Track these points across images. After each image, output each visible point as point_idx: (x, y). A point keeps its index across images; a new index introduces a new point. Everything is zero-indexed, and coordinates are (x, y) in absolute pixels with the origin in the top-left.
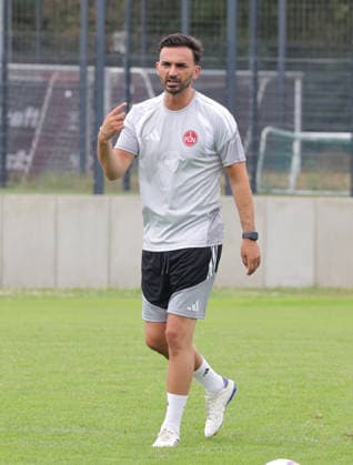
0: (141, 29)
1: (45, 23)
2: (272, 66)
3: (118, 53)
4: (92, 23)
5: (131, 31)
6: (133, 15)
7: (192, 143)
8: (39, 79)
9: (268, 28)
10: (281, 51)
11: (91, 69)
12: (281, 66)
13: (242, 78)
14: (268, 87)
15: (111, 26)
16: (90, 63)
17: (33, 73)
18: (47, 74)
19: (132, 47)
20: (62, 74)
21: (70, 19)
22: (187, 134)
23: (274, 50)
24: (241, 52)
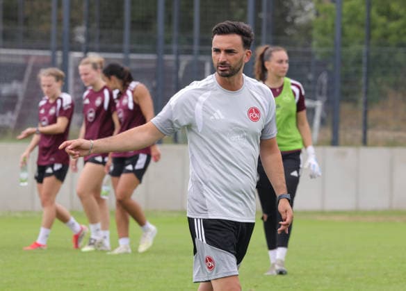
0: (95, 25)
1: (26, 21)
2: (189, 52)
3: (78, 42)
4: (60, 21)
5: (88, 26)
6: (90, 15)
7: (257, 118)
8: (21, 61)
9: (186, 26)
10: (196, 41)
11: (59, 54)
12: (196, 52)
13: (168, 61)
14: (187, 67)
15: (74, 23)
16: (58, 49)
17: (18, 56)
18: (27, 57)
19: (89, 38)
20: (38, 57)
21: (44, 17)
22: (251, 111)
23: (191, 41)
24: (168, 42)
